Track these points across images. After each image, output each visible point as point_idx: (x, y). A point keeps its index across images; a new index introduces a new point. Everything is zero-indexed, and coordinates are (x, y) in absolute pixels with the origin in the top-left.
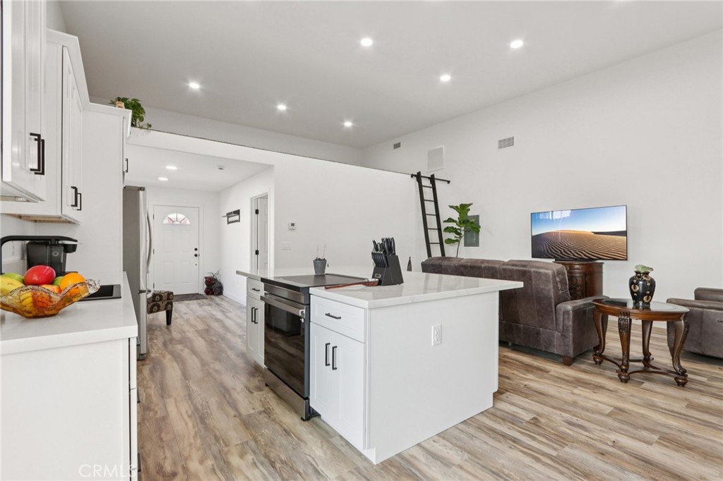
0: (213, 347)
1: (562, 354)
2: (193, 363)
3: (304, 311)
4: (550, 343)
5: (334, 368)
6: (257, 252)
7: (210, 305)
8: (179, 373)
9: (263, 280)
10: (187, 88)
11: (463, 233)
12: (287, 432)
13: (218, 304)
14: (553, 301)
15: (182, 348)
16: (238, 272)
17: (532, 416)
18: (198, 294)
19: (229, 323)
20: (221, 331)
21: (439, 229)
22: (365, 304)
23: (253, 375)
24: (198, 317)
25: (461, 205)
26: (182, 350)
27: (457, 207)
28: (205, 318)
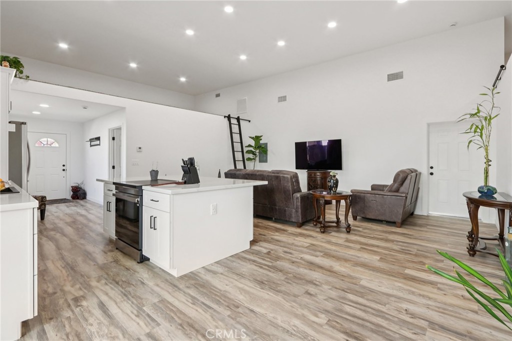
0: (79, 231)
1: (296, 221)
2: (64, 241)
3: (139, 199)
4: (290, 216)
5: (154, 229)
6: (114, 167)
7: (75, 206)
8: (54, 247)
9: (114, 183)
10: (58, 47)
11: (257, 154)
12: (128, 269)
13: (82, 205)
14: (291, 192)
15: (55, 233)
16: (97, 180)
17: (268, 251)
18: (65, 199)
19: (90, 217)
20: (85, 222)
21: (242, 151)
22: (170, 192)
23: (108, 245)
24: (66, 214)
25: (256, 136)
26: (55, 234)
27: (253, 137)
28: (72, 214)
